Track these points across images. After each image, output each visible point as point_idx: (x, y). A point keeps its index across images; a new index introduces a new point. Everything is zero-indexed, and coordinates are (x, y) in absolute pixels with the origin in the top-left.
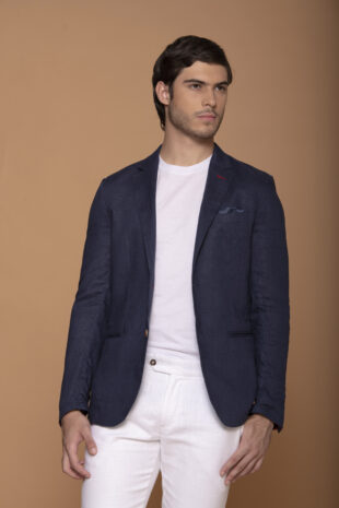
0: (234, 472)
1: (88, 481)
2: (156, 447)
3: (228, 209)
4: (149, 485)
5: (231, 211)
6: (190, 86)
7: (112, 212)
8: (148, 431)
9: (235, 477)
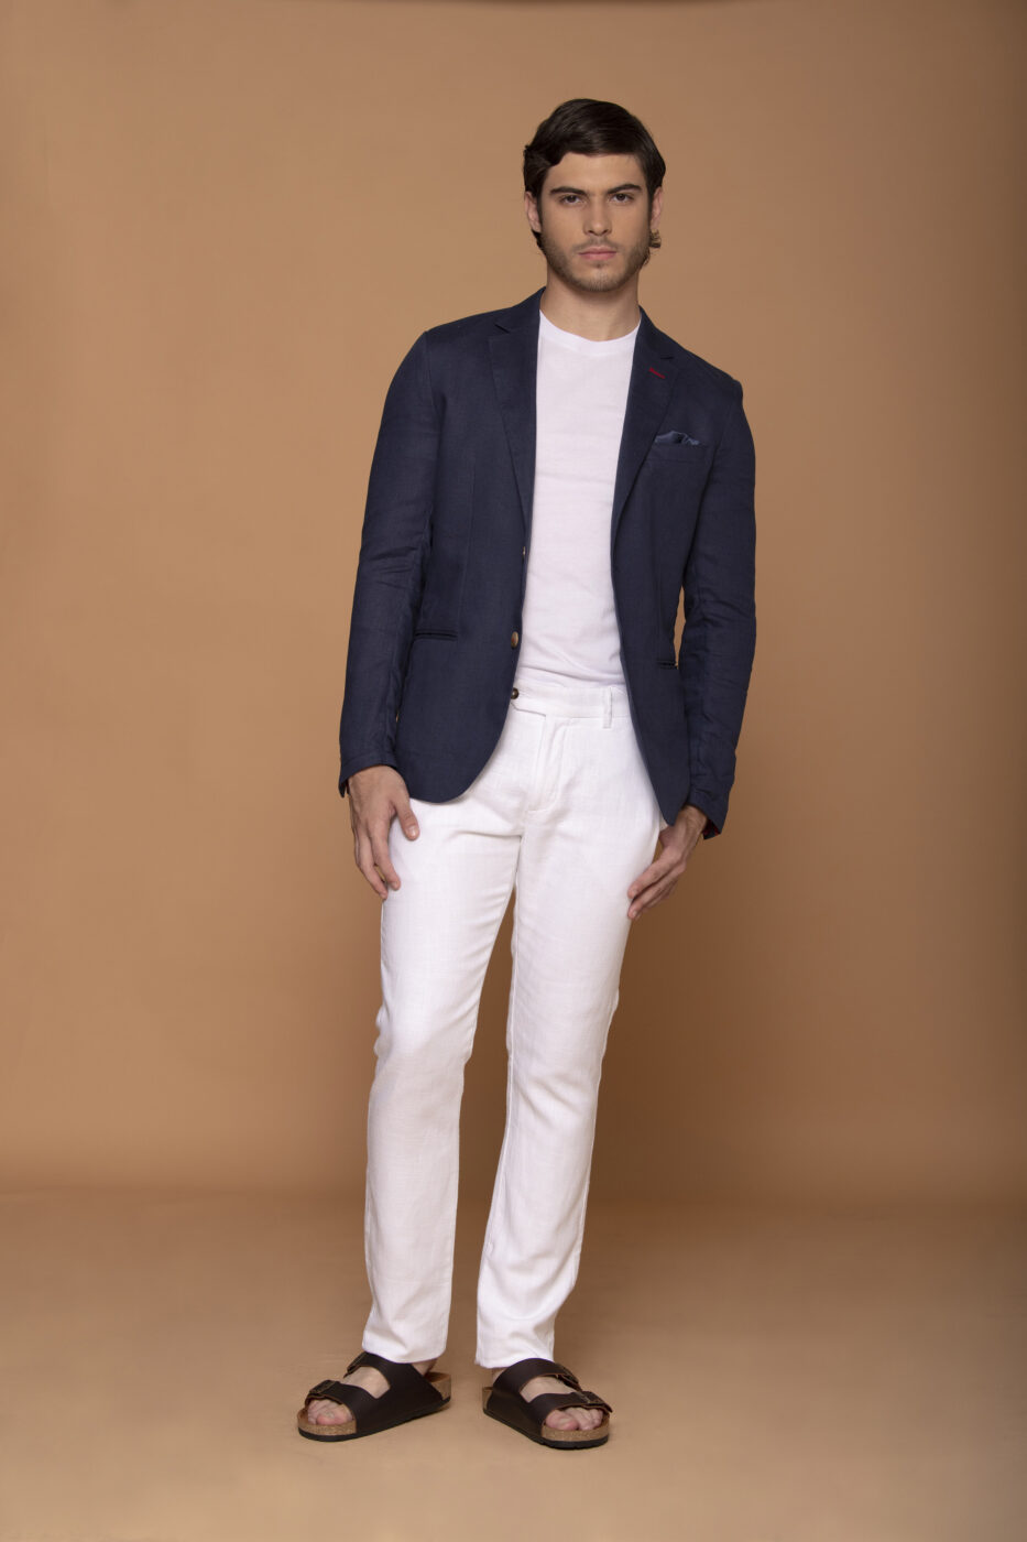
0: (647, 897)
1: (392, 894)
2: (513, 847)
3: (670, 435)
4: (498, 914)
5: (679, 440)
6: (562, 201)
7: (444, 400)
8: (504, 816)
9: (645, 906)
